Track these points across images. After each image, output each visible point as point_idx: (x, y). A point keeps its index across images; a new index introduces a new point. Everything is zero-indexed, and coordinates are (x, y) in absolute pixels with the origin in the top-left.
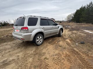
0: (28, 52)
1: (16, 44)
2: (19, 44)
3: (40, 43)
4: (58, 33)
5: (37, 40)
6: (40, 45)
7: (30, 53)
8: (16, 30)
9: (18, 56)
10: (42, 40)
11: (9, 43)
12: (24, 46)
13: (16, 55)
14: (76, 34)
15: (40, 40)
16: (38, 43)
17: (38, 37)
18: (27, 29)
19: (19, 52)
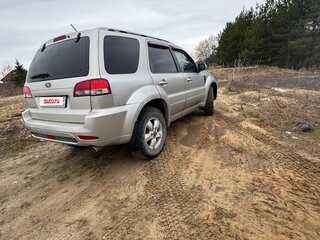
0: (122, 196)
1: (47, 164)
2: (58, 162)
3: (157, 146)
4: (203, 103)
5: (147, 136)
6: (156, 156)
7: (134, 197)
8: (42, 99)
9: (84, 222)
10: (161, 132)
11: (10, 162)
12: (87, 166)
13: (68, 220)
14: (258, 100)
15: (155, 134)
16: (151, 147)
17: (149, 124)
18: (105, 90)
19: (78, 202)
